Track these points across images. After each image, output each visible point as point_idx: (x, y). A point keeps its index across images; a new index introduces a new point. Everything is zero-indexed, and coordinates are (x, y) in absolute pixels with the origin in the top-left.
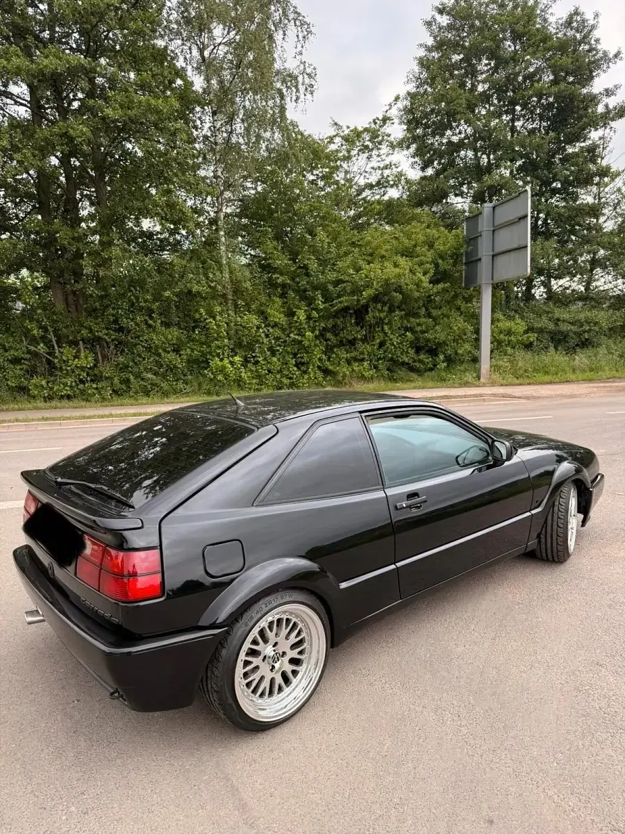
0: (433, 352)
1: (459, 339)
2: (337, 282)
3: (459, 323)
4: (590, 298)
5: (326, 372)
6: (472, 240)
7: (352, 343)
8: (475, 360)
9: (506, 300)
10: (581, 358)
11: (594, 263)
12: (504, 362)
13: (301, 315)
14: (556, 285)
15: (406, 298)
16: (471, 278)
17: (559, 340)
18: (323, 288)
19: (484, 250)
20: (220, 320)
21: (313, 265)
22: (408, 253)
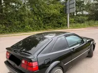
0: (60, 24)
1: (64, 22)
2: (45, 13)
3: (64, 19)
4: (83, 15)
5: (44, 28)
6: (66, 6)
7: (48, 23)
8: (67, 25)
9: (72, 16)
10: (82, 24)
11: (83, 10)
12: (71, 25)
13: (40, 18)
14: (78, 13)
15: (56, 16)
16: (66, 12)
17: (79, 22)
19: (68, 8)
20: (27, 19)
21: (41, 11)
22: (56, 9)
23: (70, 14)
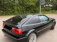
0: (35, 11)
2: (27, 5)
7: (28, 10)
8: (39, 12)
9: (42, 7)
10: (48, 12)
11: (49, 4)
12: (42, 12)
14: (46, 5)
15: (33, 6)
17: (46, 10)
18: (25, 5)
19: (40, 2)
20: (16, 8)
21: (25, 3)
22: (33, 2)
23: (42, 5)
